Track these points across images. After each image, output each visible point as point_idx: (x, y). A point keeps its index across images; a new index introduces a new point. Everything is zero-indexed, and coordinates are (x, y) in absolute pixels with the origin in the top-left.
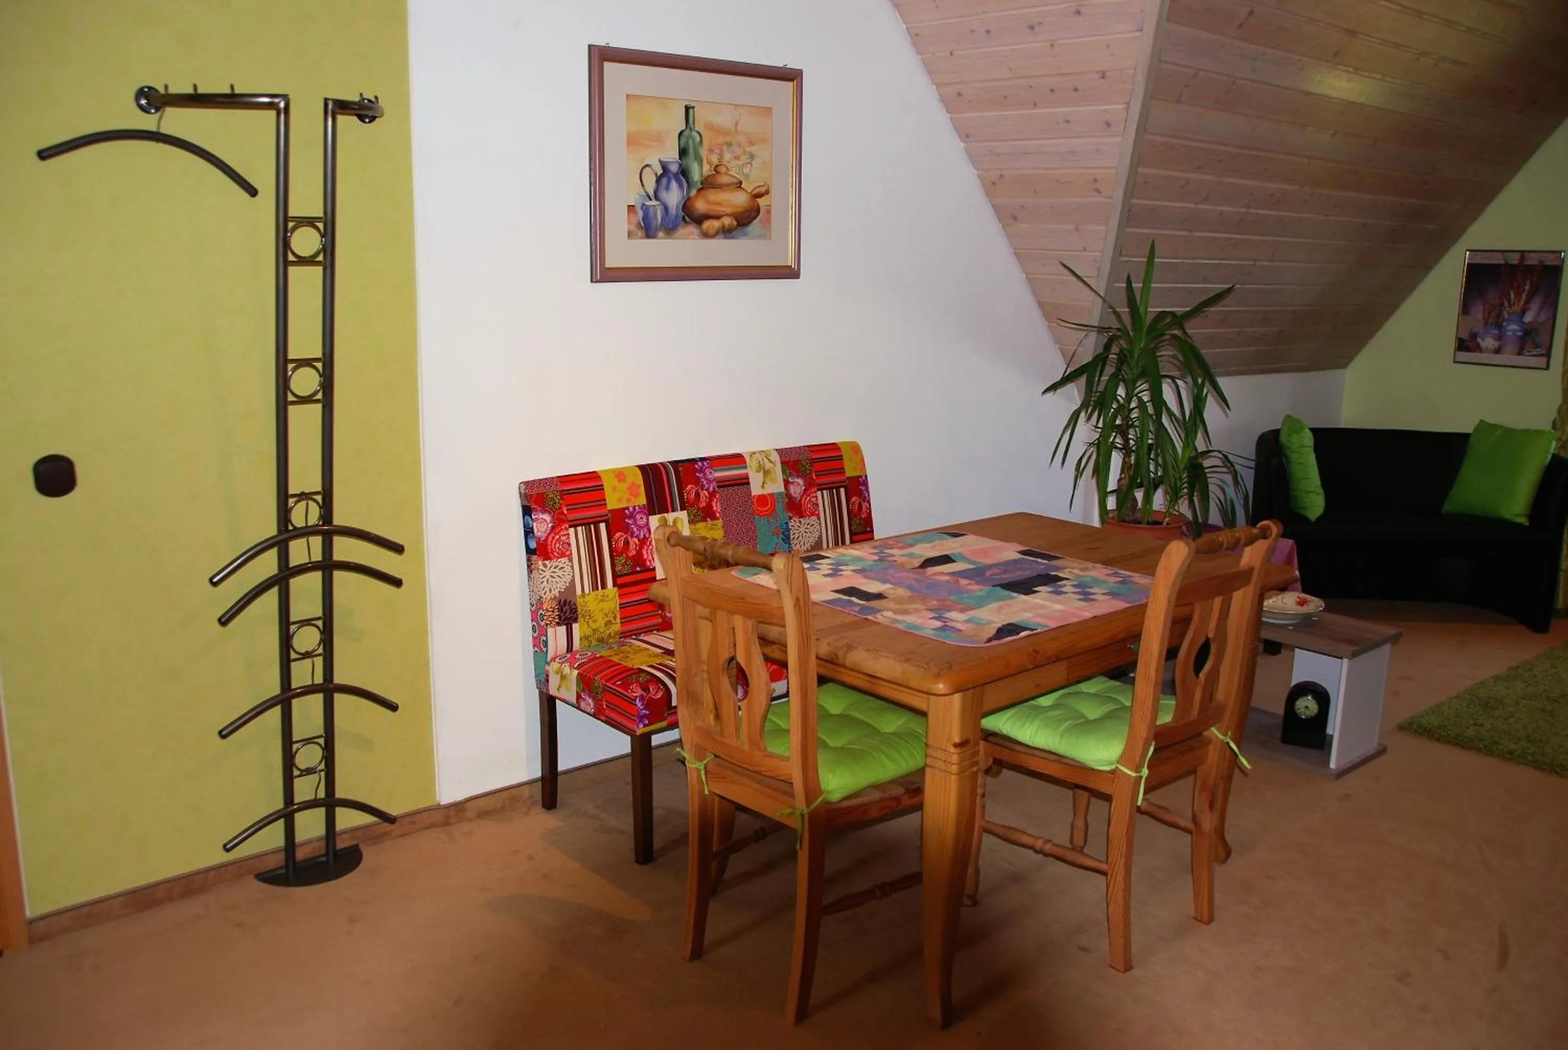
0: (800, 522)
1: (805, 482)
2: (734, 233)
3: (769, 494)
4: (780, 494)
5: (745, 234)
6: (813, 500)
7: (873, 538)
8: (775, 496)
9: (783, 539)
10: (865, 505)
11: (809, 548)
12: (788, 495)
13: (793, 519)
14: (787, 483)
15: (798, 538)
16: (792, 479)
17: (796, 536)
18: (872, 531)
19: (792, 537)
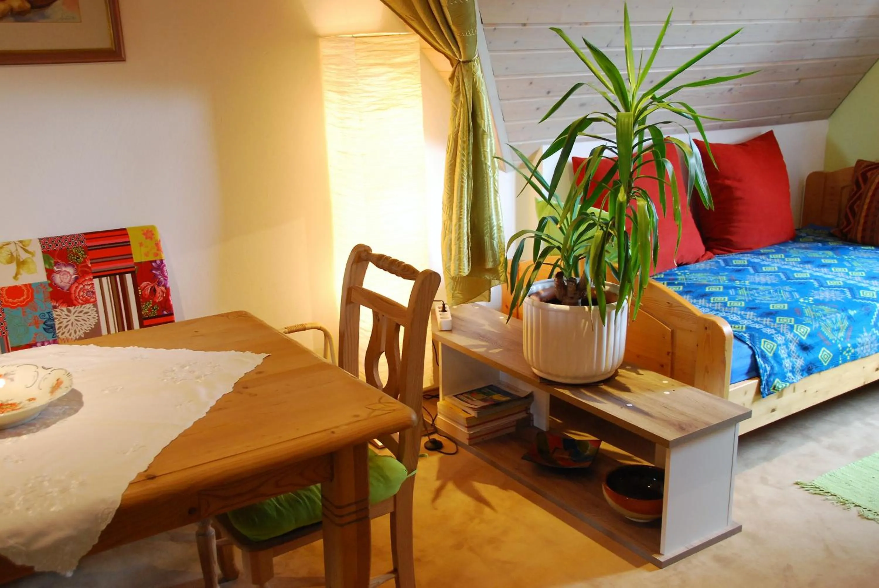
0: (69, 311)
1: (77, 270)
2: (28, 16)
3: (25, 285)
4: (41, 284)
5: (44, 17)
6: (89, 287)
7: (173, 321)
8: (33, 286)
9: (45, 329)
10: (160, 290)
11: (83, 336)
12: (52, 284)
13: (59, 308)
14: (50, 273)
15: (66, 326)
16: (57, 268)
17: (65, 324)
18: (172, 314)
19: (57, 326)
